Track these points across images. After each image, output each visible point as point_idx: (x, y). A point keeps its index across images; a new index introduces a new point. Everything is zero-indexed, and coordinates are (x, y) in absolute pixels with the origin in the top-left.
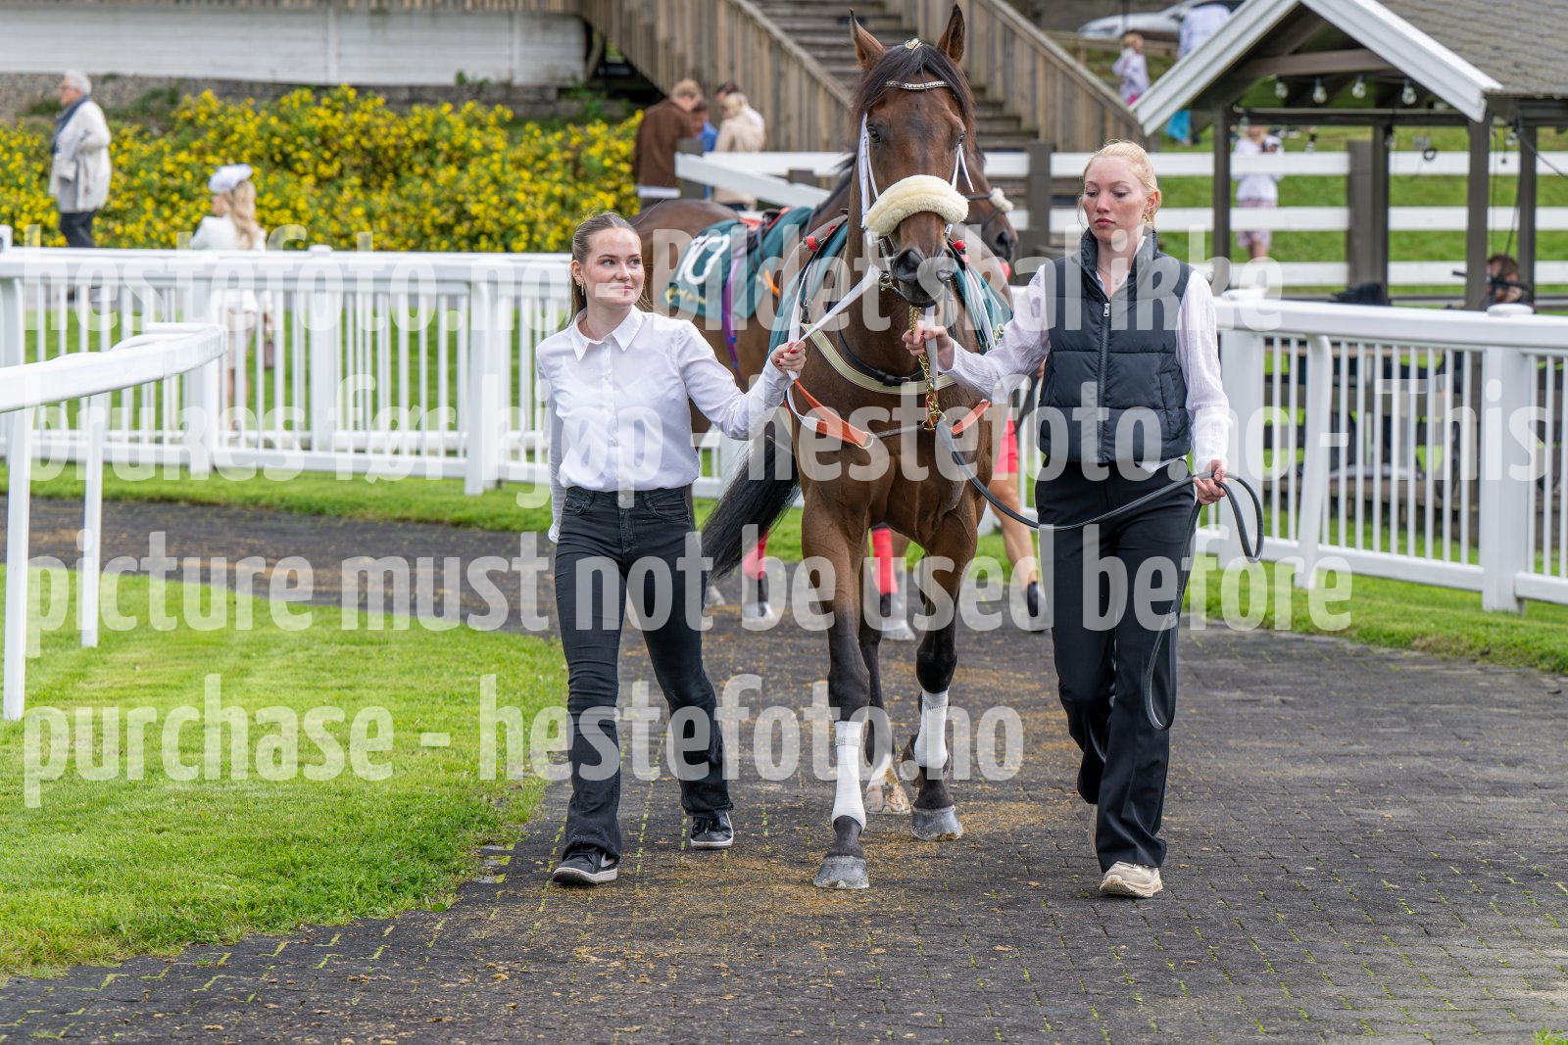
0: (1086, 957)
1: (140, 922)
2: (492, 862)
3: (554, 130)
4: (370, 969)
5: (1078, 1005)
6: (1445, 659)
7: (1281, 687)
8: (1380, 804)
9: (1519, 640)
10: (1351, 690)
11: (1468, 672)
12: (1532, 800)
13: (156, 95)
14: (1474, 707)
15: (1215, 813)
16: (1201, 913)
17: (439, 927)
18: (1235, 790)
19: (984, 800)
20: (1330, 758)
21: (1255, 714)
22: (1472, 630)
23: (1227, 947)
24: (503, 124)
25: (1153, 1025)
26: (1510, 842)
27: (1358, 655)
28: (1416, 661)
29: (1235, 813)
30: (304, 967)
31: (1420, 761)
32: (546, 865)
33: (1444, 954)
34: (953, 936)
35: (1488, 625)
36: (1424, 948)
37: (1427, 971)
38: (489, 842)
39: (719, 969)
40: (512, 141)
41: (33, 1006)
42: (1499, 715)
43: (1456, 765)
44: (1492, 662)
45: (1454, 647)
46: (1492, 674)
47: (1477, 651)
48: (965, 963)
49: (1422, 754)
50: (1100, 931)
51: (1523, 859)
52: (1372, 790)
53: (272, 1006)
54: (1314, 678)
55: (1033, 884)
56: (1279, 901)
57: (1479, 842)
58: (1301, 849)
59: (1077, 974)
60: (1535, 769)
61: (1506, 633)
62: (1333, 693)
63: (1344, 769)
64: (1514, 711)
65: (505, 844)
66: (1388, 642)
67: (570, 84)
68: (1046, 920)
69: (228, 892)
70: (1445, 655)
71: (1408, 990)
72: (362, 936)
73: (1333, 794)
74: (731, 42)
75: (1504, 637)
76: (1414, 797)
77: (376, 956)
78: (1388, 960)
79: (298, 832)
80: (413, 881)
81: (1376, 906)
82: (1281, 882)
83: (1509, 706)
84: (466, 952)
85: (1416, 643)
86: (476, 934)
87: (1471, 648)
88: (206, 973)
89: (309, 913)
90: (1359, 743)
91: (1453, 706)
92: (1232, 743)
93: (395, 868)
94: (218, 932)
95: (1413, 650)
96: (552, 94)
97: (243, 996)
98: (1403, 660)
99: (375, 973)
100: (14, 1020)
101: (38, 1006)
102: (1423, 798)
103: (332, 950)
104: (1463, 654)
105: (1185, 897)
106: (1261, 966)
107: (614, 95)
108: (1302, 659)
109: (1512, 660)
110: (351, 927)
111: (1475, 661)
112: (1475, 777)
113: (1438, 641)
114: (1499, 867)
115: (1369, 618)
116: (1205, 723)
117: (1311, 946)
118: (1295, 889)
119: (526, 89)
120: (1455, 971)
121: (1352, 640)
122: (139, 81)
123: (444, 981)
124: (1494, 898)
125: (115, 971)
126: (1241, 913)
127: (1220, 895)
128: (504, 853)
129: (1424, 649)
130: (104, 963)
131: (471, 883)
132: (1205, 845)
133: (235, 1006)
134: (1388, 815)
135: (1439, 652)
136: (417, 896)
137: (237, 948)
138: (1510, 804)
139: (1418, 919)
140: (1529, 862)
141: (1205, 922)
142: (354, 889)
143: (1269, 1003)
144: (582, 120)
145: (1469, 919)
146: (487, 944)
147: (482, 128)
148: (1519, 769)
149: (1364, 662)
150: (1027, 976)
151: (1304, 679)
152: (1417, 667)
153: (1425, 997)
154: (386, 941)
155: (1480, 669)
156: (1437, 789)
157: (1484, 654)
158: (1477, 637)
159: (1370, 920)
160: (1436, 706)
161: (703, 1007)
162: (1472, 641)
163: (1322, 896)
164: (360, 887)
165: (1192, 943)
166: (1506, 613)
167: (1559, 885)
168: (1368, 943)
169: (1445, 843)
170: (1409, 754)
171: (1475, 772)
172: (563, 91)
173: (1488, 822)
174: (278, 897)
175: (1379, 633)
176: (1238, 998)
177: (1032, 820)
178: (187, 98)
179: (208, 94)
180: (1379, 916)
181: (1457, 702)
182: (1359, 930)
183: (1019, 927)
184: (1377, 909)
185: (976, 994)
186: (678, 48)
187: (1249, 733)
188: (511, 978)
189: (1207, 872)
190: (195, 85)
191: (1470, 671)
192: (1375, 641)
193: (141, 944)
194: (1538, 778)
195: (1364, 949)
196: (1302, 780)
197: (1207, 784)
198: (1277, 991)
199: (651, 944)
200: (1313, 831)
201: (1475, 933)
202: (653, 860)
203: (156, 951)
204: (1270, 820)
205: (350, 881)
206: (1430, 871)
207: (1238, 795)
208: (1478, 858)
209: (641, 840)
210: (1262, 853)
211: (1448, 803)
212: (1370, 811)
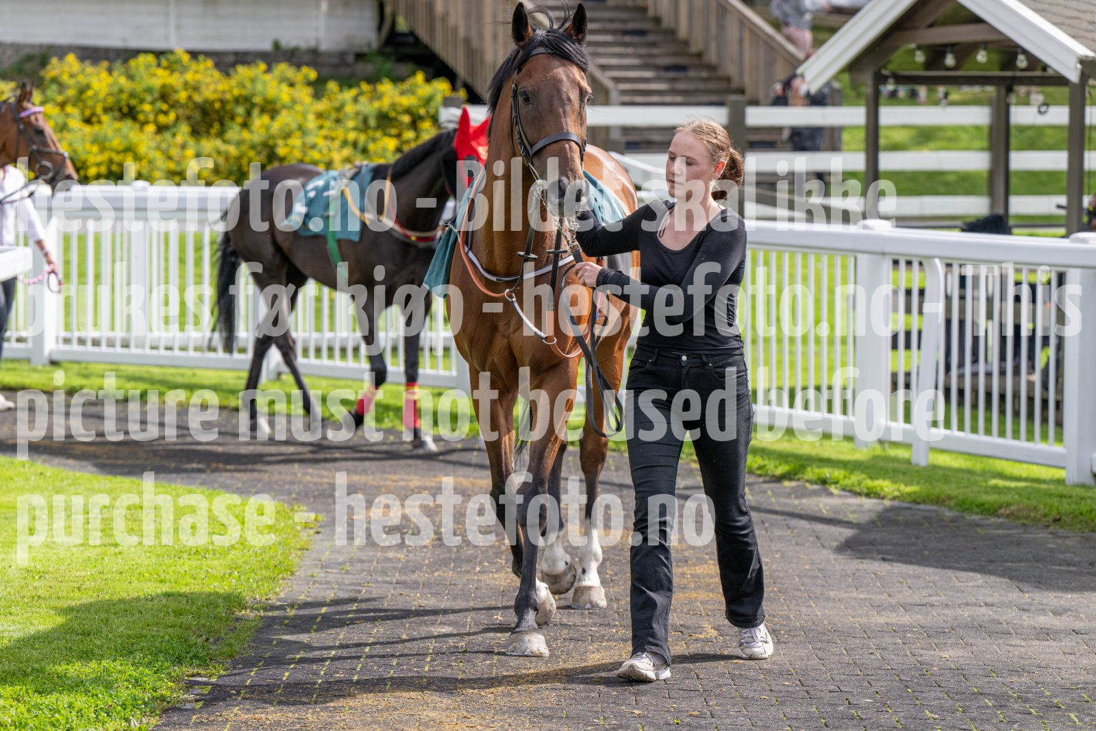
2: (196, 690)
3: (350, 87)
6: (1024, 525)
7: (884, 548)
8: (941, 646)
9: (1084, 509)
10: (942, 550)
11: (1041, 535)
12: (1068, 643)
13: (29, 58)
14: (1040, 565)
15: (803, 653)
18: (824, 634)
19: (616, 641)
20: (908, 607)
21: (858, 570)
22: (1049, 501)
24: (309, 84)
26: (1041, 679)
27: (953, 521)
28: (1000, 526)
29: (820, 654)
31: (984, 610)
32: (239, 693)
35: (1062, 496)
38: (198, 674)
40: (317, 96)
42: (1059, 572)
43: (1011, 615)
44: (1062, 527)
45: (1032, 514)
46: (1061, 537)
47: (1050, 519)
49: (986, 605)
51: (1048, 693)
52: (936, 634)
54: (914, 540)
55: (637, 712)
57: (1015, 679)
58: (865, 684)
60: (1077, 617)
61: (1076, 503)
62: (926, 553)
63: (920, 617)
64: (1072, 569)
65: (210, 676)
66: (979, 510)
67: (365, 50)
70: (1024, 521)
73: (904, 638)
75: (1074, 507)
76: (971, 641)
79: (37, 666)
80: (124, 706)
82: (842, 712)
83: (1069, 565)
85: (1002, 511)
87: (1045, 516)
90: (937, 595)
91: (1023, 564)
92: (832, 594)
93: (110, 695)
95: (999, 517)
96: (350, 59)
98: (989, 526)
102: (978, 641)
104: (1039, 520)
105: (760, 723)
107: (402, 59)
108: (907, 524)
109: (1078, 526)
111: (1048, 526)
112: (1025, 624)
113: (1019, 510)
114: (1026, 700)
115: (966, 490)
116: (814, 577)
118: (852, 718)
119: (329, 54)
121: (950, 509)
122: (16, 47)
124: (1016, 726)
127: (788, 722)
128: (206, 684)
129: (1008, 516)
131: (174, 708)
132: (788, 680)
134: (946, 655)
135: (1019, 518)
136: (126, 720)
138: (1049, 647)
140: (1051, 697)
142: (73, 713)
144: (373, 80)
147: (292, 85)
148: (1064, 617)
149: (957, 527)
151: (905, 541)
152: (1000, 532)
155: (1051, 533)
156: (990, 634)
157: (1056, 521)
158: (1051, 507)
160: (1009, 564)
162: (1046, 510)
163: (872, 724)
164: (79, 711)
166: (1083, 486)
167: (1072, 716)
169: (987, 680)
170: (975, 605)
171: (1027, 620)
172: (360, 56)
173: (1027, 662)
175: (972, 503)
178: (54, 61)
179: (71, 58)
181: (1027, 561)
186: (452, 21)
187: (850, 586)
189: (782, 703)
190: (60, 50)
191: (1043, 535)
192: (969, 510)
194: (1078, 625)
196: (882, 625)
197: (802, 628)
200: (879, 669)
202: (327, 690)
204: (846, 659)
205: (71, 706)
206: (967, 703)
207: (825, 638)
208: (1010, 692)
209: (322, 673)
210: (832, 687)
211: (998, 645)
212: (933, 652)
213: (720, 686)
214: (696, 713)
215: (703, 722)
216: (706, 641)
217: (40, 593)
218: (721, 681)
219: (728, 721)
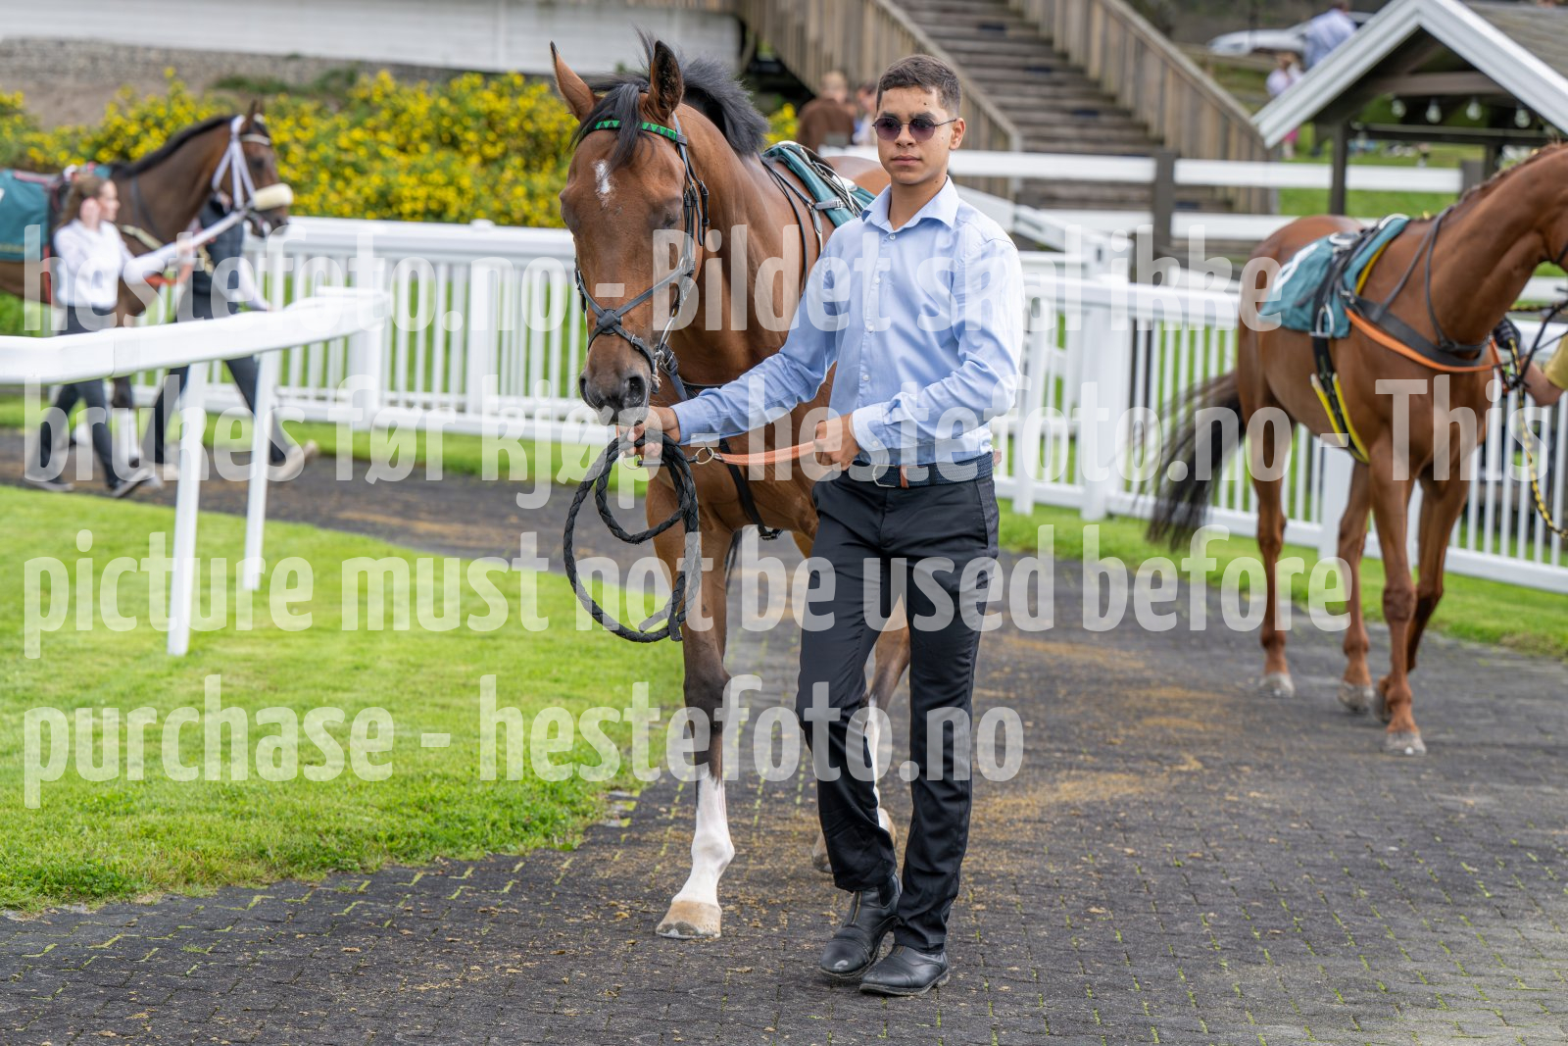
0: (1175, 922)
1: (287, 848)
2: (619, 806)
4: (501, 903)
5: (1167, 967)
6: (1532, 657)
8: (1463, 791)
10: (1440, 682)
11: (1553, 669)
13: (335, 74)
14: (1558, 703)
15: (1305, 792)
16: (1287, 886)
17: (566, 865)
19: (1085, 769)
22: (1559, 630)
23: (1311, 920)
25: (1237, 990)
27: (1449, 648)
28: (1504, 657)
29: (1324, 793)
30: (438, 897)
31: (1503, 751)
32: (669, 811)
33: (1519, 935)
34: (1050, 896)
36: (1497, 928)
37: (1502, 951)
38: (617, 788)
39: (828, 917)
41: (183, 922)
43: (1537, 758)
47: (1563, 651)
48: (1061, 923)
49: (1505, 745)
50: (1191, 898)
52: (1456, 777)
53: (407, 932)
56: (1365, 878)
57: (1556, 832)
58: (1385, 830)
59: (1167, 938)
62: (1423, 684)
65: (632, 790)
66: (1478, 638)
68: (1140, 886)
69: (370, 824)
70: (1531, 652)
71: (1481, 968)
72: (493, 871)
73: (1418, 779)
74: (877, 45)
76: (1497, 786)
77: (506, 890)
78: (1464, 939)
79: (438, 771)
80: (543, 821)
81: (1455, 887)
82: (1365, 861)
84: (591, 891)
85: (1505, 640)
86: (601, 874)
87: (1557, 647)
88: (347, 899)
89: (445, 846)
90: (1447, 733)
91: (1538, 701)
93: (527, 808)
94: (359, 861)
95: (1502, 645)
97: (380, 922)
98: (1491, 656)
99: (504, 906)
100: (166, 935)
101: (189, 923)
102: (1506, 787)
103: (464, 882)
104: (1549, 652)
105: (1273, 870)
106: (1343, 939)
107: (768, 90)
110: (484, 862)
111: (1561, 659)
112: (1555, 769)
113: (1526, 639)
115: (1460, 614)
116: (1300, 707)
117: (1391, 922)
118: (1378, 867)
120: (1528, 952)
121: (1443, 634)
122: (320, 61)
123: (568, 917)
125: (262, 893)
126: (1326, 887)
127: (1306, 870)
128: (629, 799)
129: (1512, 646)
130: (252, 885)
131: (598, 826)
132: (1295, 821)
133: (372, 931)
134: (1471, 801)
135: (1526, 648)
136: (546, 836)
137: (377, 877)
139: (1495, 902)
141: (1291, 895)
142: (488, 827)
143: (1348, 974)
145: (1544, 903)
146: (610, 884)
149: (1454, 656)
150: (1119, 937)
152: (1506, 663)
153: (1498, 976)
154: (516, 876)
156: (1518, 779)
158: (1564, 638)
159: (1448, 900)
160: (1521, 701)
161: (811, 952)
162: (1558, 641)
163: (1403, 875)
164: (493, 824)
165: (1277, 914)
168: (1445, 923)
169: (1524, 831)
170: (1492, 745)
171: (1555, 765)
174: (417, 831)
175: (1471, 628)
176: (1319, 968)
177: (1130, 791)
178: (364, 79)
179: (385, 75)
180: (1458, 898)
181: (1542, 698)
182: (1438, 909)
183: (1114, 891)
184: (1457, 890)
185: (1069, 952)
186: (827, 48)
188: (632, 916)
189: (1295, 848)
190: (372, 67)
191: (1555, 669)
192: (1466, 637)
193: (288, 869)
195: (1441, 927)
196: (1389, 764)
198: (1356, 963)
199: (765, 891)
200: (1398, 813)
201: (1549, 918)
202: (770, 811)
203: (300, 876)
204: (1357, 801)
205: (484, 818)
206: (1508, 857)
207: (1327, 776)
208: (1555, 846)
209: (759, 792)
210: (1348, 832)
211: (1529, 792)
212: (1453, 797)
213: (1218, 825)
214: (1198, 855)
215: (1207, 866)
216: (1190, 774)
217: (421, 688)
218: (1218, 820)
219: (1236, 865)
